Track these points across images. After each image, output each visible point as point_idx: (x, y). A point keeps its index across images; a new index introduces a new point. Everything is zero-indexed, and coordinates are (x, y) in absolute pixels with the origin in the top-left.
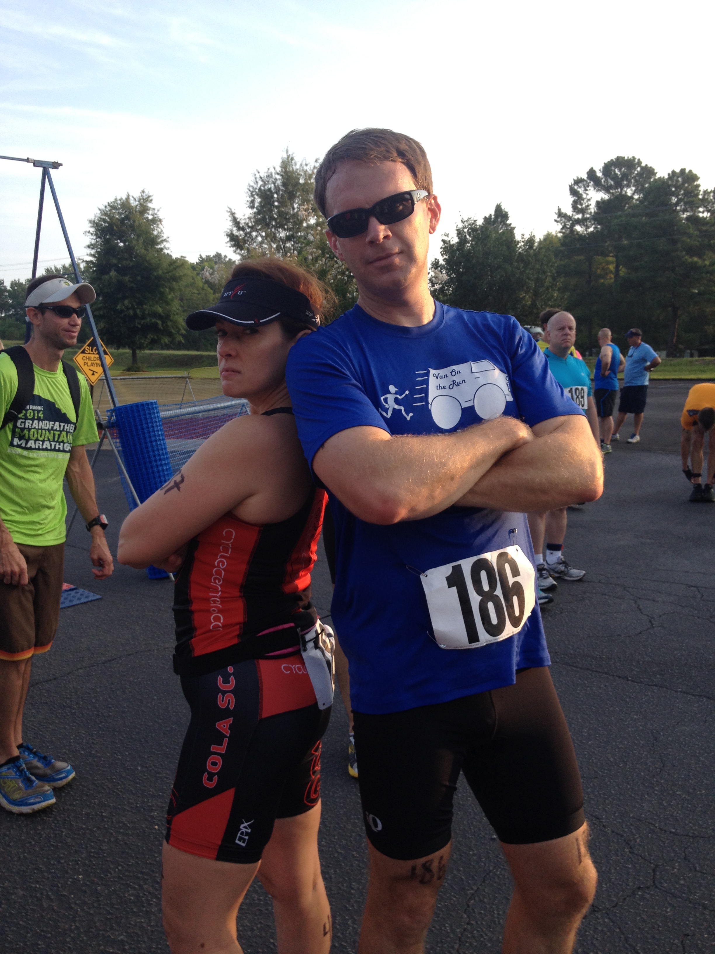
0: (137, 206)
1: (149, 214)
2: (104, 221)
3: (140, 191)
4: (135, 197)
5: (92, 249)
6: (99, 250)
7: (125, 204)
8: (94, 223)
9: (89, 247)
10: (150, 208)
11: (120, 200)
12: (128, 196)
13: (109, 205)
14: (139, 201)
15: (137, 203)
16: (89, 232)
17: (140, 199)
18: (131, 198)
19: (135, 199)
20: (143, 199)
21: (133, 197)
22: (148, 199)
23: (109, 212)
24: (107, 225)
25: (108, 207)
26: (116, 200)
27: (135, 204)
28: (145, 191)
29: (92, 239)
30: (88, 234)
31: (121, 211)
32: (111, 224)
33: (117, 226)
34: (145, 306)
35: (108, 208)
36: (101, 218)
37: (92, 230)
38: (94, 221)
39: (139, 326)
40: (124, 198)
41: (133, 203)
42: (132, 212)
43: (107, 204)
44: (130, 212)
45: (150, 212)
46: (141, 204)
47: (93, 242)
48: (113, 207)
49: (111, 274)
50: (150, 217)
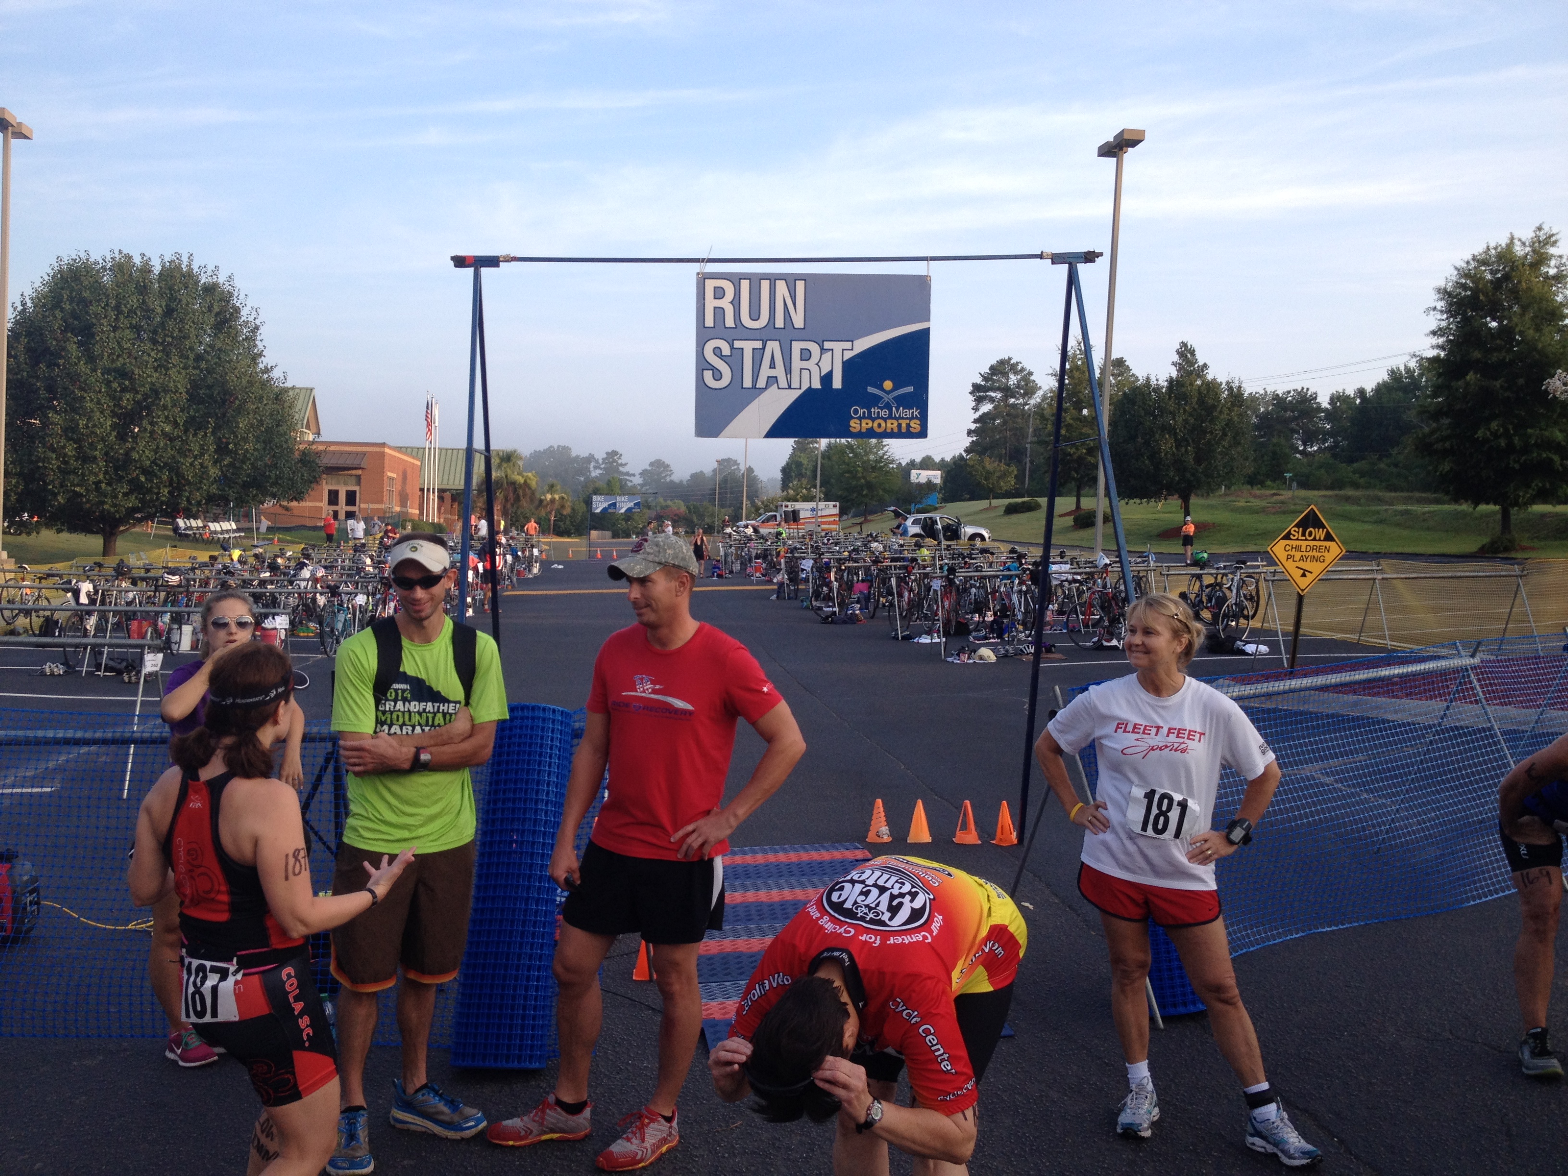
0: (1527, 254)
1: (1549, 266)
2: (1464, 287)
3: (1534, 229)
4: (1523, 240)
5: (1442, 336)
6: (1451, 338)
7: (1505, 256)
8: (1444, 293)
9: (1434, 333)
10: (1552, 255)
11: (1496, 248)
12: (1512, 238)
13: (1474, 259)
14: (1532, 245)
15: (1528, 249)
16: (1435, 309)
17: (1534, 243)
18: (1516, 242)
19: (1524, 244)
20: (1540, 242)
21: (1520, 240)
22: (1550, 240)
23: (1473, 272)
24: (1469, 293)
25: (1472, 262)
26: (1488, 249)
27: (1522, 253)
28: (1544, 227)
29: (1440, 320)
30: (1432, 313)
31: (1495, 267)
32: (1476, 291)
33: (1486, 295)
34: (1529, 431)
35: (1473, 264)
36: (1457, 283)
37: (1440, 305)
38: (1445, 289)
39: (1517, 466)
40: (1504, 245)
41: (1519, 250)
42: (1517, 266)
43: (1470, 257)
44: (1512, 269)
45: (1553, 263)
46: (1534, 251)
47: (1444, 324)
48: (1482, 261)
49: (1468, 377)
50: (1552, 272)
